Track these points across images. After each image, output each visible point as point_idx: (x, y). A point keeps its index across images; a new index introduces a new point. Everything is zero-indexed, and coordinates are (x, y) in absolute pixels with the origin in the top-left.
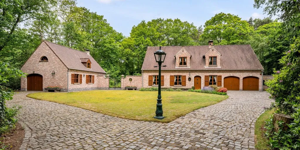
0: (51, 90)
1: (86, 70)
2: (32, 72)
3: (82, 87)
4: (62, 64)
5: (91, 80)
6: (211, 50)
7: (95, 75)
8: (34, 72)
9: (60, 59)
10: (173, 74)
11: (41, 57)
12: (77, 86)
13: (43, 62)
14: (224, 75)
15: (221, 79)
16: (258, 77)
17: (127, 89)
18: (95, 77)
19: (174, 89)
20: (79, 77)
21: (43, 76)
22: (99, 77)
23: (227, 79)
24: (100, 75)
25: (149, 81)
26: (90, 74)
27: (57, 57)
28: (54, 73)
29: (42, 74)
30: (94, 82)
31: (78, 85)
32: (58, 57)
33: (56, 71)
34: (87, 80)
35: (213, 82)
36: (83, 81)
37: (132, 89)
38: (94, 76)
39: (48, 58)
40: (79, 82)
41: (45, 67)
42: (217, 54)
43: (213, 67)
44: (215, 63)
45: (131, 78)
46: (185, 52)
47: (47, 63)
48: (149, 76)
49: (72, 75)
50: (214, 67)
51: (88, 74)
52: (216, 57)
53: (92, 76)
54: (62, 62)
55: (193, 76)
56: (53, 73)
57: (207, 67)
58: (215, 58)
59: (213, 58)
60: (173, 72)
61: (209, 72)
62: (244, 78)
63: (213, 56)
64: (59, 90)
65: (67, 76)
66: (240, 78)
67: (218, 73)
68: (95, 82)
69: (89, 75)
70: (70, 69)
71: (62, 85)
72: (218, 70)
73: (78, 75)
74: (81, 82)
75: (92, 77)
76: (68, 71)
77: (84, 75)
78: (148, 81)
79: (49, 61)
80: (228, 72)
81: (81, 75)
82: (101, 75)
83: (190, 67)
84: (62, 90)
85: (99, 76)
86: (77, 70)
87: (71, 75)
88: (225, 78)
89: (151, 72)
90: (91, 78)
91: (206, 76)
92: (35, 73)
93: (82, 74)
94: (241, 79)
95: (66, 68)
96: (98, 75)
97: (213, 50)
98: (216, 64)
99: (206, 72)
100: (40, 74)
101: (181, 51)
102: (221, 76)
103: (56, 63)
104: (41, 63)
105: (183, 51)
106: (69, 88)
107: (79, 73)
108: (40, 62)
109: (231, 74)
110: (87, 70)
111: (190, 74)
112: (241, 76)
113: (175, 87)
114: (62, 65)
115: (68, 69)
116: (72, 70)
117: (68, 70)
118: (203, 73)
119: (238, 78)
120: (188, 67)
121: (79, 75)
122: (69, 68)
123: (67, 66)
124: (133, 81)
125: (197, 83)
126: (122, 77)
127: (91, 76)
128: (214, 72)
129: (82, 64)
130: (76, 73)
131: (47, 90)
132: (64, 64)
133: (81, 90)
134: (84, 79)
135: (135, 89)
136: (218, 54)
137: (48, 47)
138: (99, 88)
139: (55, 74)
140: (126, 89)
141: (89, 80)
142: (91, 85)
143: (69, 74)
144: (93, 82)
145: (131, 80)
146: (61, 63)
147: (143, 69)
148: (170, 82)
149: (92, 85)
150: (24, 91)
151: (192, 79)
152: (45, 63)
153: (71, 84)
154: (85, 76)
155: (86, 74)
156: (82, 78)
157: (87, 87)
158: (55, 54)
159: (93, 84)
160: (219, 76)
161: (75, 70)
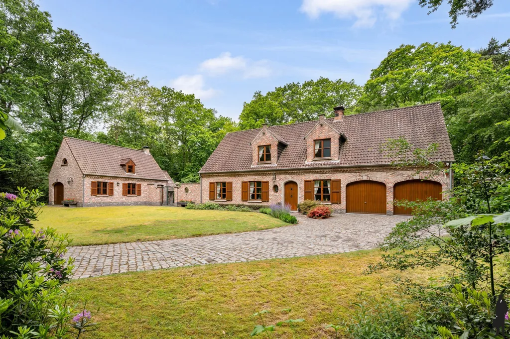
0: (67, 203)
2: (55, 181)
3: (113, 201)
6: (318, 126)
7: (144, 184)
8: (57, 180)
9: (76, 160)
10: (247, 179)
11: (62, 160)
12: (102, 199)
13: (64, 166)
14: (346, 179)
15: (340, 187)
16: (439, 181)
18: (142, 186)
19: (250, 207)
20: (108, 186)
21: (64, 186)
23: (355, 186)
24: (153, 183)
25: (210, 192)
28: (72, 181)
31: (105, 198)
33: (73, 178)
34: (124, 190)
35: (322, 194)
36: (115, 192)
38: (140, 185)
39: (68, 161)
40: (108, 194)
41: (66, 173)
42: (331, 133)
43: (322, 162)
44: (328, 153)
45: (187, 187)
46: (268, 135)
48: (211, 183)
49: (93, 183)
50: (324, 162)
51: (127, 182)
52: (329, 139)
53: (136, 185)
55: (281, 181)
57: (310, 163)
58: (328, 142)
59: (322, 142)
60: (246, 175)
61: (313, 173)
62: (397, 185)
63: (323, 138)
64: (73, 204)
65: (82, 184)
66: (387, 185)
67: (334, 175)
68: (142, 194)
69: (130, 184)
70: (86, 175)
71: (78, 198)
72: (331, 168)
73: (105, 183)
74: (112, 193)
75: (136, 187)
76: (83, 178)
77: (118, 183)
78: (208, 193)
79: (68, 165)
80: (355, 171)
81: (113, 184)
83: (276, 165)
84: (78, 204)
86: (102, 176)
87: (90, 183)
88: (348, 185)
89: (213, 176)
90: (133, 187)
91: (306, 182)
92: (58, 181)
93: (115, 182)
94: (390, 186)
95: (81, 173)
96: (149, 183)
97: (322, 125)
98: (330, 156)
99: (307, 173)
100: (62, 182)
101: (260, 134)
102: (339, 181)
103: (73, 166)
104: (62, 169)
105: (264, 134)
106: (85, 201)
107: (106, 181)
108: (62, 166)
109: (364, 176)
111: (275, 178)
112: (390, 179)
113: (250, 204)
114: (78, 170)
115: (83, 174)
116: (91, 176)
117: (83, 176)
118: (301, 176)
119: (383, 185)
120: (272, 165)
121: (108, 183)
122: (85, 173)
123: (83, 171)
124: (189, 192)
125: (292, 196)
126: (177, 186)
127: (134, 184)
128: (322, 173)
129: (121, 168)
130: (100, 180)
131: (63, 204)
132: (79, 167)
133: (113, 205)
134: (118, 190)
136: (334, 133)
137: (68, 146)
139: (73, 183)
140: (179, 205)
141: (131, 191)
143: (86, 182)
144: (139, 194)
145: (186, 190)
147: (202, 172)
148: (242, 194)
149: (135, 198)
150: (51, 204)
151: (279, 188)
152: (66, 168)
153: (90, 196)
154: (121, 185)
155: (121, 182)
156: (113, 187)
157: (126, 201)
158: (73, 154)
159: (139, 197)
160: (334, 181)
161: (98, 176)
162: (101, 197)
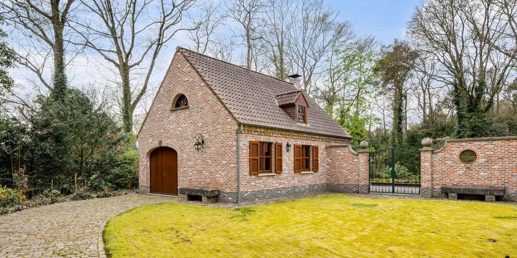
0: (193, 194)
1: (294, 128)
2: (156, 144)
3: (281, 186)
4: (223, 109)
5: (307, 161)
7: (322, 145)
8: (160, 142)
9: (215, 94)
11: (173, 97)
12: (266, 182)
13: (178, 111)
17: (455, 195)
18: (320, 151)
20: (273, 153)
21: (179, 153)
22: (333, 150)
24: (333, 144)
26: (305, 143)
27: (209, 92)
28: (203, 142)
29: (176, 147)
30: (318, 169)
31: (271, 180)
32: (211, 89)
33: (206, 136)
34: (296, 161)
36: (284, 167)
37: (481, 198)
38: (317, 148)
39: (188, 98)
40: (273, 170)
41: (183, 125)
45: (473, 148)
47: (187, 112)
49: (252, 145)
51: (300, 142)
53: (311, 148)
54: (223, 103)
56: (200, 141)
64: (213, 197)
65: (234, 149)
68: (320, 168)
69: (303, 146)
70: (244, 125)
71: (222, 181)
73: (270, 144)
74: (279, 170)
75: (311, 153)
76: (238, 132)
77: (288, 145)
79: (191, 106)
81: (280, 146)
82: (336, 144)
84: (221, 196)
85: (331, 147)
86: (266, 129)
87: (248, 144)
90: (307, 154)
92: (163, 145)
93: (283, 140)
95: (234, 122)
96: (328, 144)
100: (171, 146)
103: (207, 109)
104: (173, 117)
106: (241, 190)
107: (272, 140)
108: (172, 111)
110: (298, 129)
114: (222, 114)
115: (239, 124)
116: (250, 127)
117: (237, 127)
121: (273, 146)
122: (242, 121)
123: (235, 115)
124: (481, 160)
126: (424, 148)
127: (307, 148)
129: (282, 112)
130: (263, 139)
131: (184, 194)
132: (226, 108)
133: (281, 195)
134: (288, 159)
135: (499, 199)
137: (188, 65)
138: (332, 189)
139: (204, 146)
140: (446, 193)
141: (305, 161)
142: (309, 179)
143: (241, 144)
144: (316, 169)
145: (466, 157)
146: (220, 106)
149: (310, 176)
152: (182, 114)
153: (249, 177)
154: (292, 149)
155: (292, 142)
156: (281, 156)
157: (298, 184)
158: (204, 81)
159: (316, 174)
161: (260, 127)
162: (264, 178)
